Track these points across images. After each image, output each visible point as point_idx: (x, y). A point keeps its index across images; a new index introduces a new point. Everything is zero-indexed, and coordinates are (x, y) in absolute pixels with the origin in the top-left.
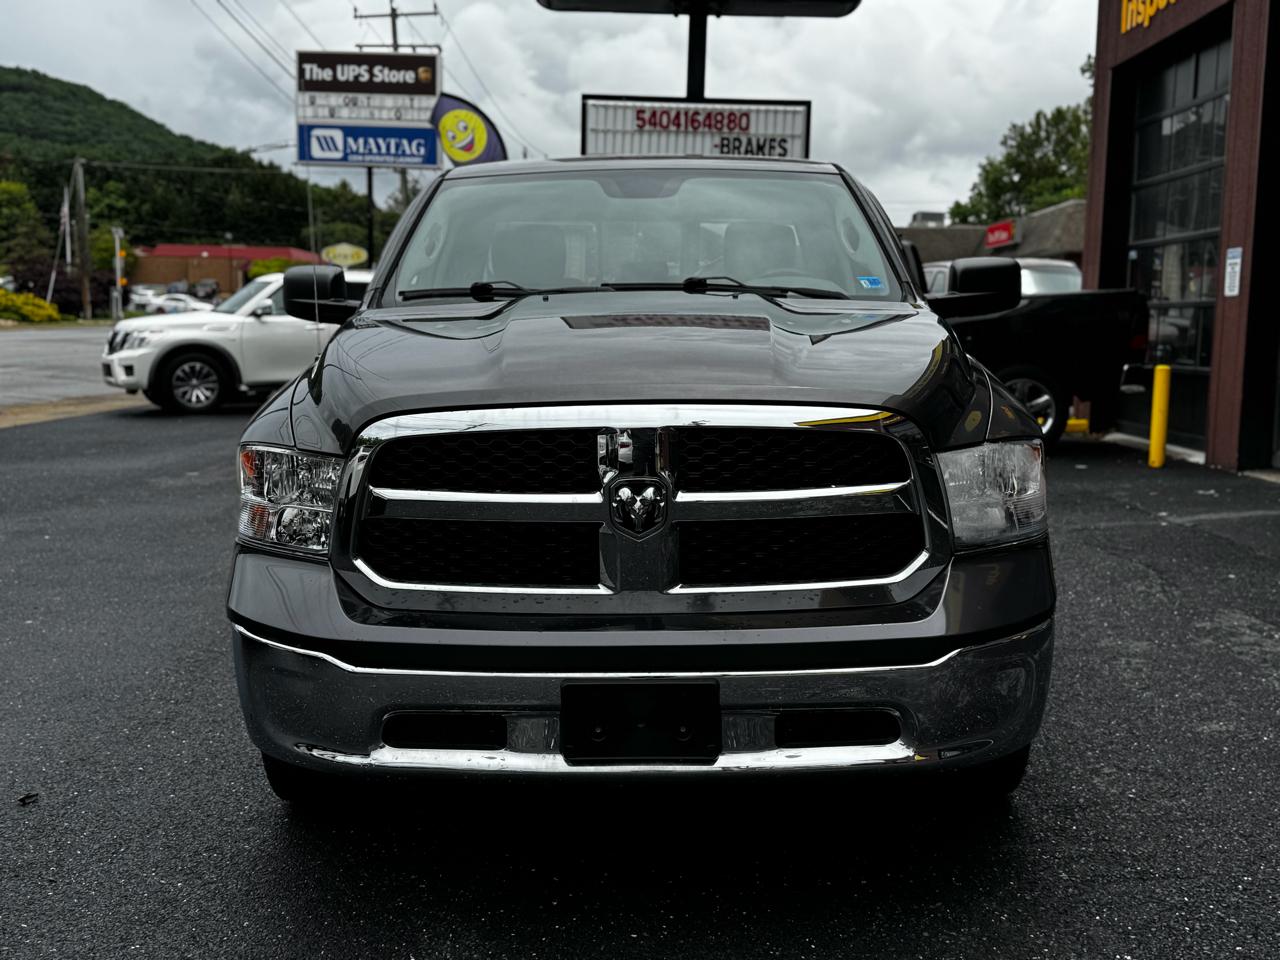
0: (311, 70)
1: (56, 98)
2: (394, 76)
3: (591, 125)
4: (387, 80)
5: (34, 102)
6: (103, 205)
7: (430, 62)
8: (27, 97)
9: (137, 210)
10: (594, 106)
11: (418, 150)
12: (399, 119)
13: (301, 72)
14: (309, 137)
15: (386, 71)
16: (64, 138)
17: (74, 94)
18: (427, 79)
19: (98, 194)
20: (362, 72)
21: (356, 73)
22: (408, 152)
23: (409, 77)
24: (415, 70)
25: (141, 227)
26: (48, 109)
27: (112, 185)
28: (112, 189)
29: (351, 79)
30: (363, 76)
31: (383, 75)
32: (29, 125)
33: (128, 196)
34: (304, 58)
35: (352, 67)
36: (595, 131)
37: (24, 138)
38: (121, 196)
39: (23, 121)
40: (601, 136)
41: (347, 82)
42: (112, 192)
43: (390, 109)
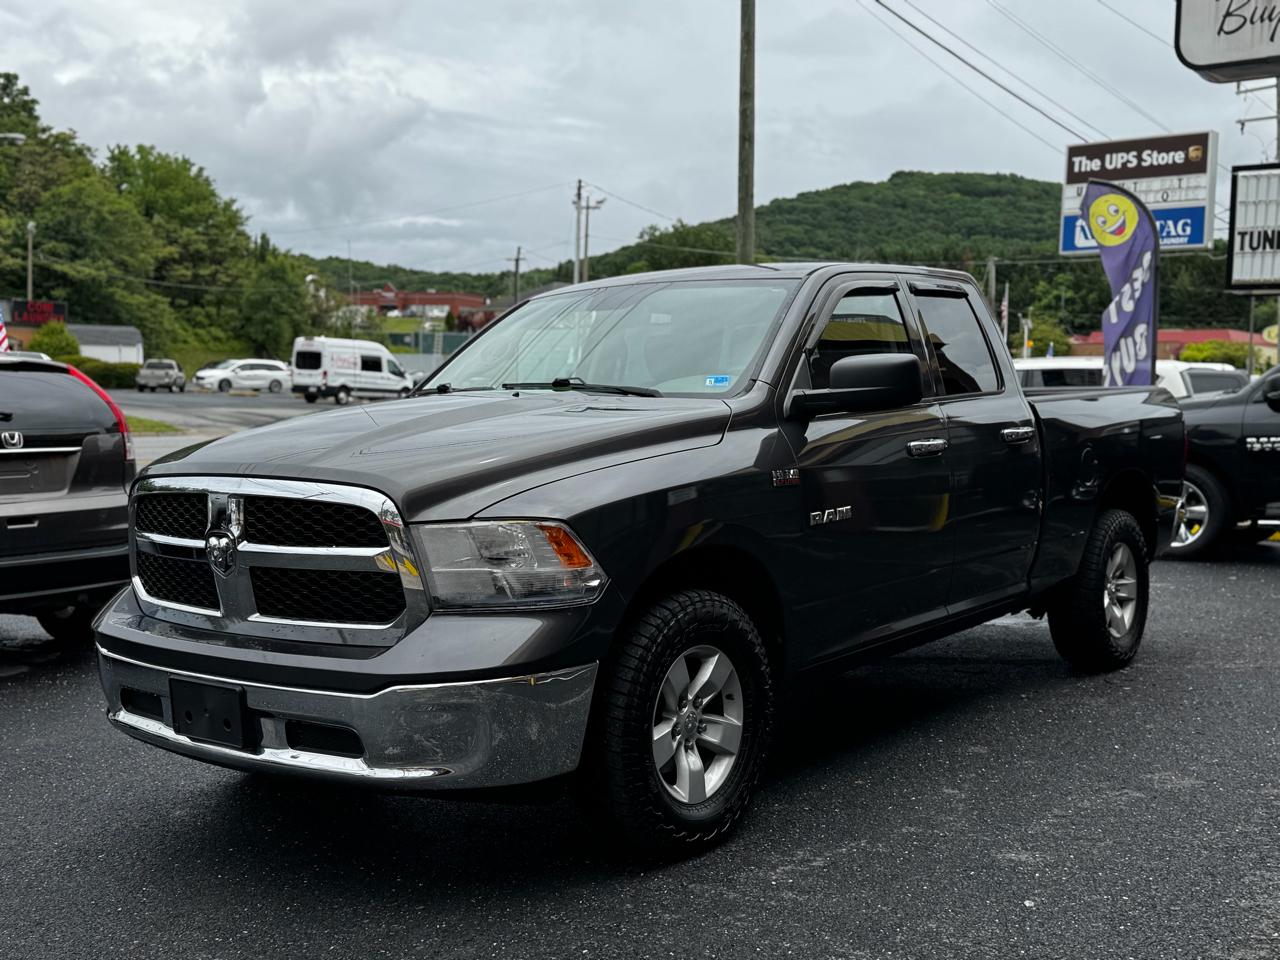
0: (1080, 163)
1: (1029, 198)
2: (1163, 159)
3: (1240, 198)
4: (1155, 163)
5: (1010, 203)
6: (1051, 297)
7: (1201, 140)
8: (1003, 200)
9: (1084, 299)
10: (1245, 177)
11: (1184, 230)
12: (1165, 201)
13: (1071, 165)
14: (1074, 227)
15: (1155, 154)
16: (1034, 235)
17: (1047, 193)
18: (1197, 157)
19: (1048, 287)
20: (1131, 159)
21: (1125, 160)
22: (1173, 233)
23: (1179, 157)
24: (1185, 149)
25: (1086, 316)
26: (1021, 209)
27: (1061, 277)
28: (1060, 280)
29: (1119, 166)
30: (1131, 162)
31: (1152, 158)
32: (1004, 226)
33: (1076, 286)
34: (1074, 151)
35: (1120, 155)
36: (1245, 203)
37: (997, 238)
38: (1069, 287)
39: (998, 223)
40: (1252, 208)
41: (1115, 169)
42: (1061, 284)
43: (1157, 192)
